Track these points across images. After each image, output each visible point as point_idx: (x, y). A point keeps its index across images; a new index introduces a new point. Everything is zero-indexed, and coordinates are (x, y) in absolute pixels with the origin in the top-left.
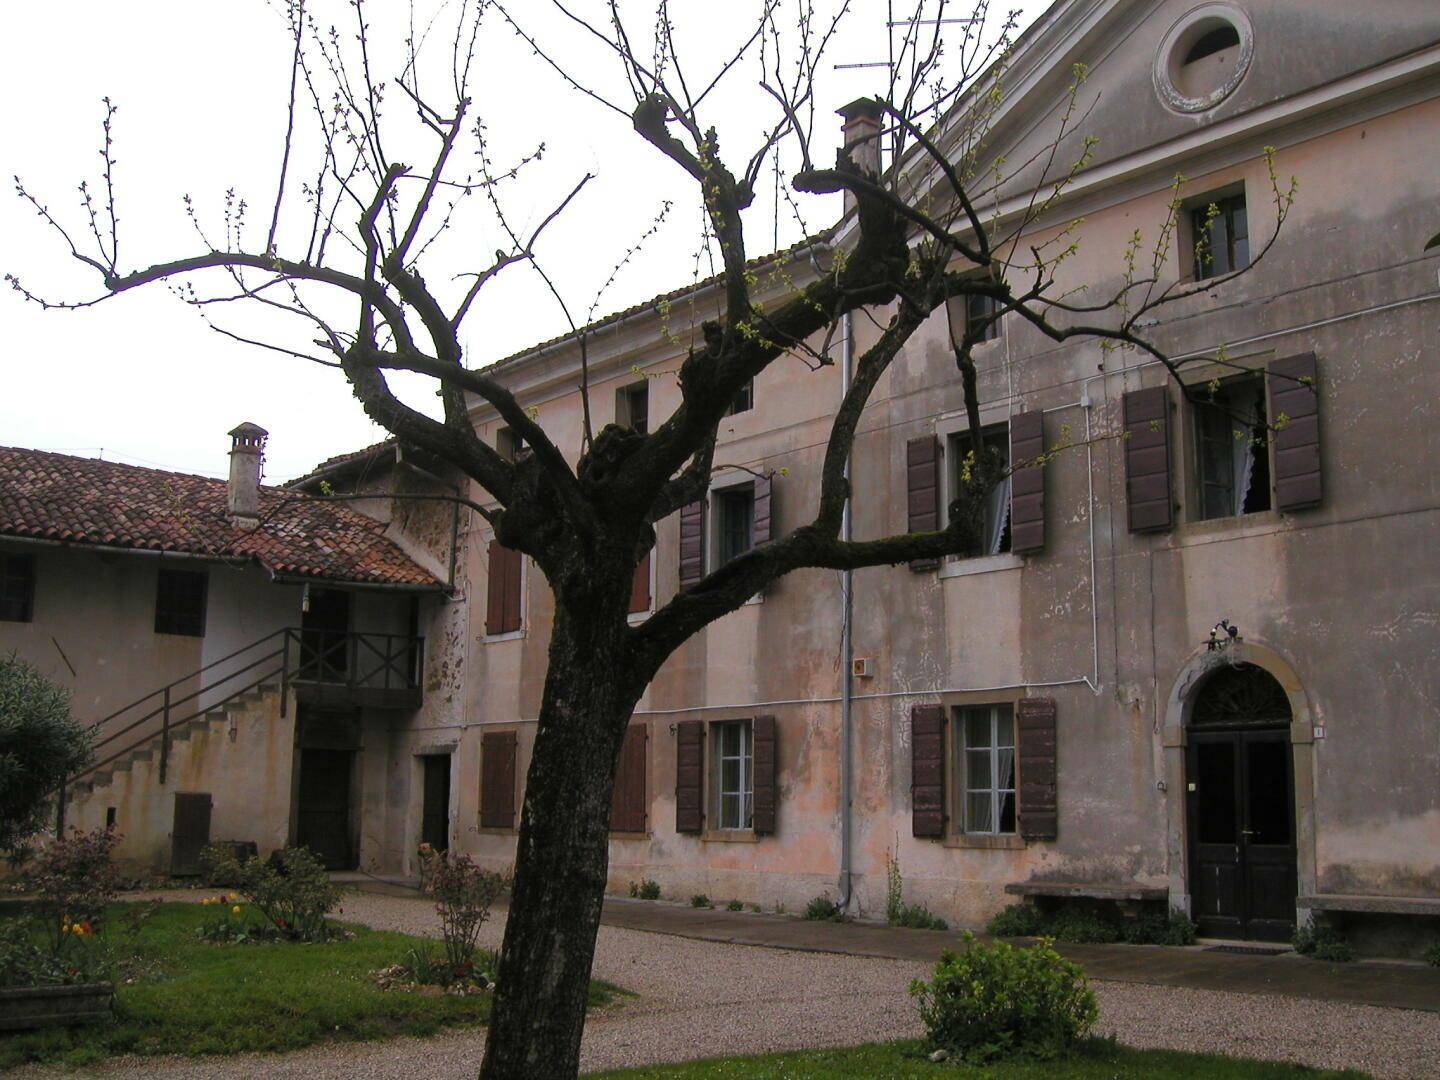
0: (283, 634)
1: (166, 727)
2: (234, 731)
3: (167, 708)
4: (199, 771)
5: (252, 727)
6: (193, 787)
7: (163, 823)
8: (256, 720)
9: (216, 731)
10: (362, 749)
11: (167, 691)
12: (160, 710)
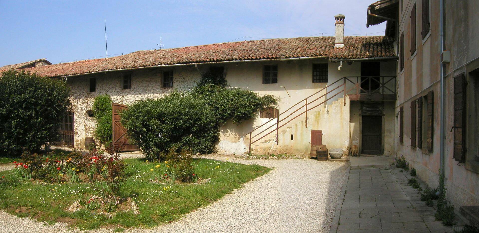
0: (344, 79)
1: (307, 111)
2: (328, 111)
3: (306, 105)
4: (318, 124)
5: (335, 109)
6: (316, 128)
7: (307, 139)
8: (336, 107)
9: (323, 111)
10: (384, 115)
11: (306, 99)
12: (304, 106)
